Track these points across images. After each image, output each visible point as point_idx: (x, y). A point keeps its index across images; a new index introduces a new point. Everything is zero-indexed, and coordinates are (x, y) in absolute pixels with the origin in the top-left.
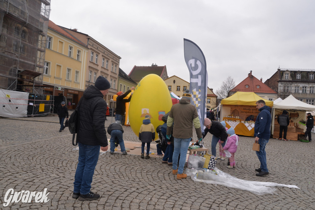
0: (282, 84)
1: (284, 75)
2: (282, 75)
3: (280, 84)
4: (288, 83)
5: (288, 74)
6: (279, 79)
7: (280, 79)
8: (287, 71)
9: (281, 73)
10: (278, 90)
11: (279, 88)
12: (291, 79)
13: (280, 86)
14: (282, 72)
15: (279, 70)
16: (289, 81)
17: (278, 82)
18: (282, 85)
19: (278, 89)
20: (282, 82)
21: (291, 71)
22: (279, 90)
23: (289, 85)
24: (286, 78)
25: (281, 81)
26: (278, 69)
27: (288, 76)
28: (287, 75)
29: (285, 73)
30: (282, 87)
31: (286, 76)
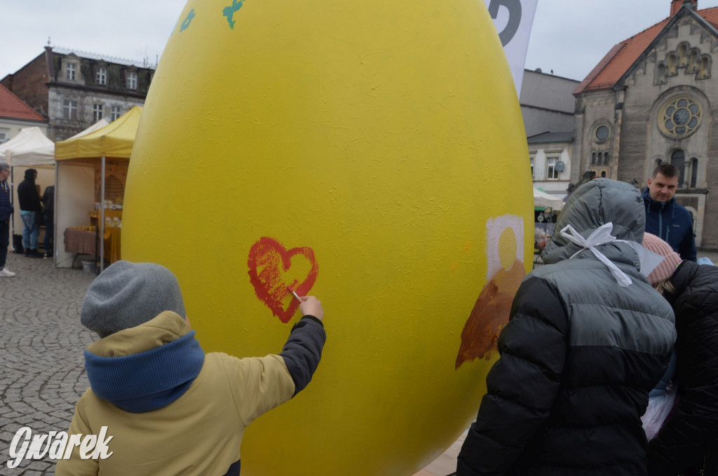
0: (58, 93)
1: (64, 68)
2: (57, 66)
3: (52, 94)
4: (75, 92)
5: (74, 65)
6: (51, 79)
7: (53, 79)
8: (73, 55)
9: (56, 61)
10: (47, 112)
11: (51, 104)
12: (82, 83)
13: (55, 100)
14: (57, 57)
15: (48, 49)
16: (79, 88)
17: (49, 85)
18: (59, 98)
19: (46, 108)
20: (60, 89)
21: (83, 60)
22: (51, 113)
23: (78, 99)
24: (68, 77)
25: (55, 85)
26: (46, 48)
27: (73, 73)
28: (71, 69)
29: (66, 60)
30: (59, 103)
31: (68, 72)
